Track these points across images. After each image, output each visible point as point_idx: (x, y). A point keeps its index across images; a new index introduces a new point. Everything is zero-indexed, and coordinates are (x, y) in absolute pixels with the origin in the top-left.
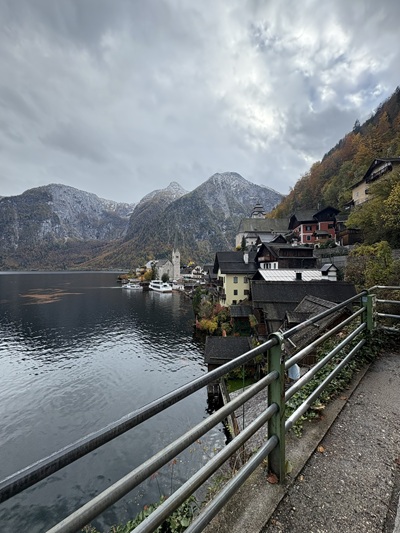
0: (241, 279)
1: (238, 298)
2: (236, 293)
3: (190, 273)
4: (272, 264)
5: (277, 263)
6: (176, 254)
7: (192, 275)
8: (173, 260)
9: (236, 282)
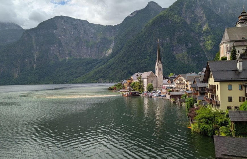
0: (236, 86)
1: (233, 105)
2: (230, 99)
7: (174, 86)
9: (230, 89)
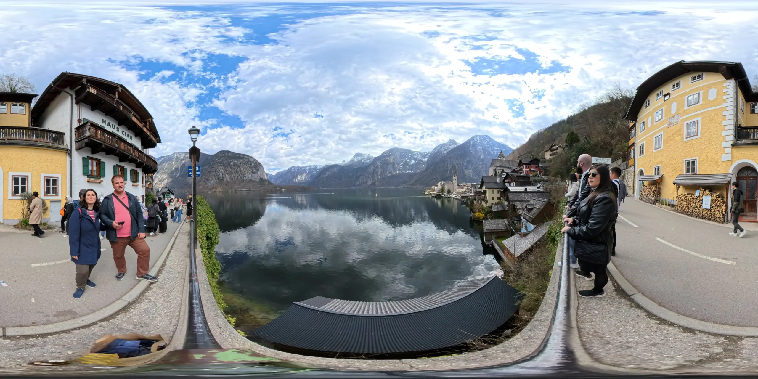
0: (496, 191)
1: (494, 201)
3: (462, 188)
4: (512, 183)
5: (515, 183)
6: (454, 178)
8: (453, 181)
9: (493, 193)
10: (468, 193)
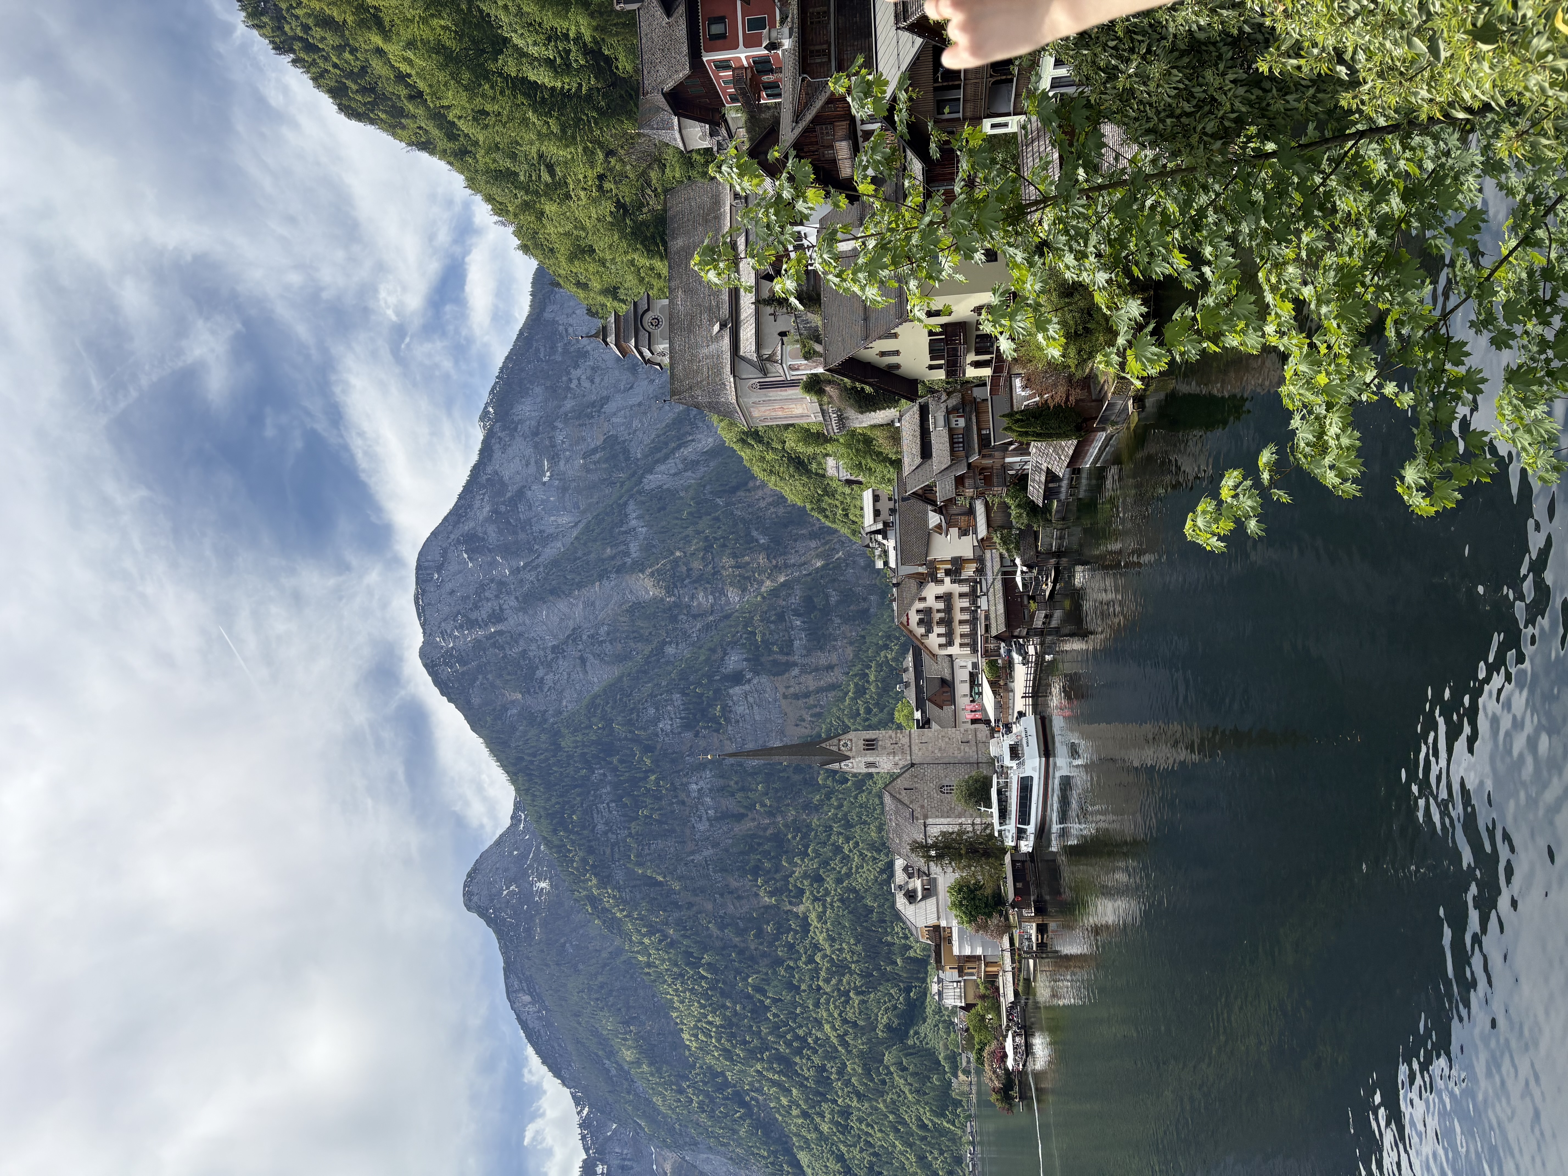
6: (856, 752)
8: (886, 765)
10: (983, 602)
